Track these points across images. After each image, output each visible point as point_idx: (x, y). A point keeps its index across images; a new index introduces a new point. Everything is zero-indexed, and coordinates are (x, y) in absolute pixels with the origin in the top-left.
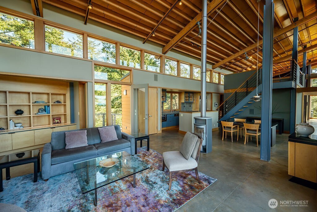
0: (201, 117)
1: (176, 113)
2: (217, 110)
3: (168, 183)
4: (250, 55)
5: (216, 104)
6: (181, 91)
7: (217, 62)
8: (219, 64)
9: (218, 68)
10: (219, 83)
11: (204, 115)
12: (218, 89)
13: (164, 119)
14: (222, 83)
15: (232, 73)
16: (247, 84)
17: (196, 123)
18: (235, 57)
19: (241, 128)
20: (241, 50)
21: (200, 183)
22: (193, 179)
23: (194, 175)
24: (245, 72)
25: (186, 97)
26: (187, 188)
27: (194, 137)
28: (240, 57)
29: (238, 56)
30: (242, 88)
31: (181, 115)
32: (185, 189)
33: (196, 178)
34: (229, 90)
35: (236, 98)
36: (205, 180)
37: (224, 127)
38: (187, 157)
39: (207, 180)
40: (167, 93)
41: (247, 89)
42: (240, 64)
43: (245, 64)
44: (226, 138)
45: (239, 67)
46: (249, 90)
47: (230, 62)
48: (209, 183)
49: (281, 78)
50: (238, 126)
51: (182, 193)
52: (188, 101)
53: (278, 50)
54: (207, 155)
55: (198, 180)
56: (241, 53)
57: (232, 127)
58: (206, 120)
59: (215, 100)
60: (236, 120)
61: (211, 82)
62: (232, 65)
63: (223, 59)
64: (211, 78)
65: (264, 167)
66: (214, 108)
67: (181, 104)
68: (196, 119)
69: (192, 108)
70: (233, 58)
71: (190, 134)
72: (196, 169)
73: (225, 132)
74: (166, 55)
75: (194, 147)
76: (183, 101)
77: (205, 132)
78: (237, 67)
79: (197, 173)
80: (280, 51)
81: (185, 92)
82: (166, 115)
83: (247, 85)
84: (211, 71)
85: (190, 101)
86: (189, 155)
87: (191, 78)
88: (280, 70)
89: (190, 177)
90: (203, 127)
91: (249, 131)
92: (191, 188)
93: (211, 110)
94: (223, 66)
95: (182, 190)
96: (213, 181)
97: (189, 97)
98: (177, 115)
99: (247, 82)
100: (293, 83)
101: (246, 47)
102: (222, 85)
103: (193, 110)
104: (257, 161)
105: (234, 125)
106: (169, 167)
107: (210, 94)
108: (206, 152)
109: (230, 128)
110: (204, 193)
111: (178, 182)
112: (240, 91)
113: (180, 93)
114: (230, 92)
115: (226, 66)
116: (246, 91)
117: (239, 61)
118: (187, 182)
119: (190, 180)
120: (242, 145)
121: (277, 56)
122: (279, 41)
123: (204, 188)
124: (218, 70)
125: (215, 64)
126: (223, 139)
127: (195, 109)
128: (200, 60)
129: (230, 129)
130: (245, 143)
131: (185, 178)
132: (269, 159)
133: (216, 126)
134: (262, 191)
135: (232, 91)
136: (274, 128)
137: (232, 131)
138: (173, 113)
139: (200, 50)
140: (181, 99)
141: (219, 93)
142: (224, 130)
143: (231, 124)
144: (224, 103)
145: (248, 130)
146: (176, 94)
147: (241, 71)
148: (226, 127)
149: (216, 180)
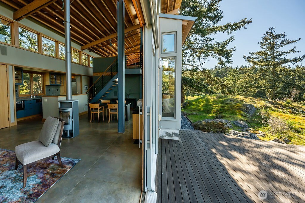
0: (67, 100)
1: (38, 98)
2: (87, 93)
3: (22, 181)
4: (114, 43)
5: (86, 87)
6: (45, 72)
7: (86, 43)
8: (88, 46)
9: (86, 50)
10: (88, 66)
11: (69, 98)
12: (87, 71)
13: (19, 107)
14: (91, 65)
15: (100, 57)
16: (111, 68)
17: (61, 107)
18: (102, 41)
19: (107, 109)
20: (106, 36)
21: (62, 168)
22: (56, 166)
23: (57, 162)
24: (110, 57)
25: (52, 79)
26: (48, 177)
27: (55, 120)
28: (106, 42)
29: (104, 41)
30: (107, 72)
31: (45, 100)
32: (44, 179)
33: (59, 164)
34: (97, 73)
35: (103, 81)
36: (69, 163)
37: (92, 109)
38: (47, 144)
39: (71, 162)
40: (24, 72)
41: (111, 73)
42: (107, 49)
43: (111, 50)
44: (94, 119)
45: (106, 52)
46: (113, 74)
47: (97, 46)
48: (73, 164)
49: (136, 66)
50: (104, 107)
51: (42, 184)
52: (54, 83)
53: (133, 42)
54: (74, 140)
55: (62, 165)
56: (106, 39)
57: (99, 108)
58: (72, 103)
59: (85, 83)
60: (102, 101)
61: (80, 64)
62: (99, 49)
63: (91, 41)
64: (80, 59)
65: (120, 138)
66: (84, 91)
67: (45, 87)
68: (61, 103)
69: (60, 92)
70: (100, 42)
71: (51, 119)
72: (58, 155)
73: (93, 114)
74: (19, 22)
75: (55, 131)
76: (48, 83)
77: (71, 115)
78: (104, 52)
79: (59, 159)
80: (135, 44)
81: (50, 73)
82: (24, 102)
83: (111, 70)
84: (79, 52)
85: (57, 83)
86: (49, 141)
87: (57, 57)
88: (135, 59)
89: (52, 165)
90: (69, 110)
91: (112, 111)
92: (52, 176)
93: (81, 93)
94: (92, 49)
95: (41, 182)
96: (76, 162)
97: (56, 80)
98: (39, 101)
99: (111, 67)
100: (141, 70)
101: (110, 35)
102: (91, 67)
103: (61, 94)
104: (116, 135)
105: (100, 106)
106: (23, 160)
107: (80, 77)
108: (73, 137)
109: (97, 109)
110: (66, 175)
111: (37, 175)
112: (106, 75)
113: (44, 73)
114: (98, 75)
115: (94, 49)
116: (110, 75)
117: (105, 46)
118: (48, 171)
119: (52, 169)
120: (106, 124)
121: (132, 47)
122: (133, 35)
123: (67, 170)
124: (87, 52)
125: (83, 45)
126: (91, 121)
127: (63, 93)
128: (63, 36)
129: (97, 111)
130: (109, 122)
131: (46, 168)
132: (124, 131)
133: (85, 109)
134: (116, 157)
135: (100, 75)
136: (129, 106)
137: (98, 113)
138: (34, 98)
139: (63, 24)
140: (45, 81)
141: (89, 76)
142: (92, 112)
143: (97, 106)
144: (93, 85)
145: (111, 109)
146: (39, 75)
147: (108, 56)
148: (94, 109)
149: (80, 159)
